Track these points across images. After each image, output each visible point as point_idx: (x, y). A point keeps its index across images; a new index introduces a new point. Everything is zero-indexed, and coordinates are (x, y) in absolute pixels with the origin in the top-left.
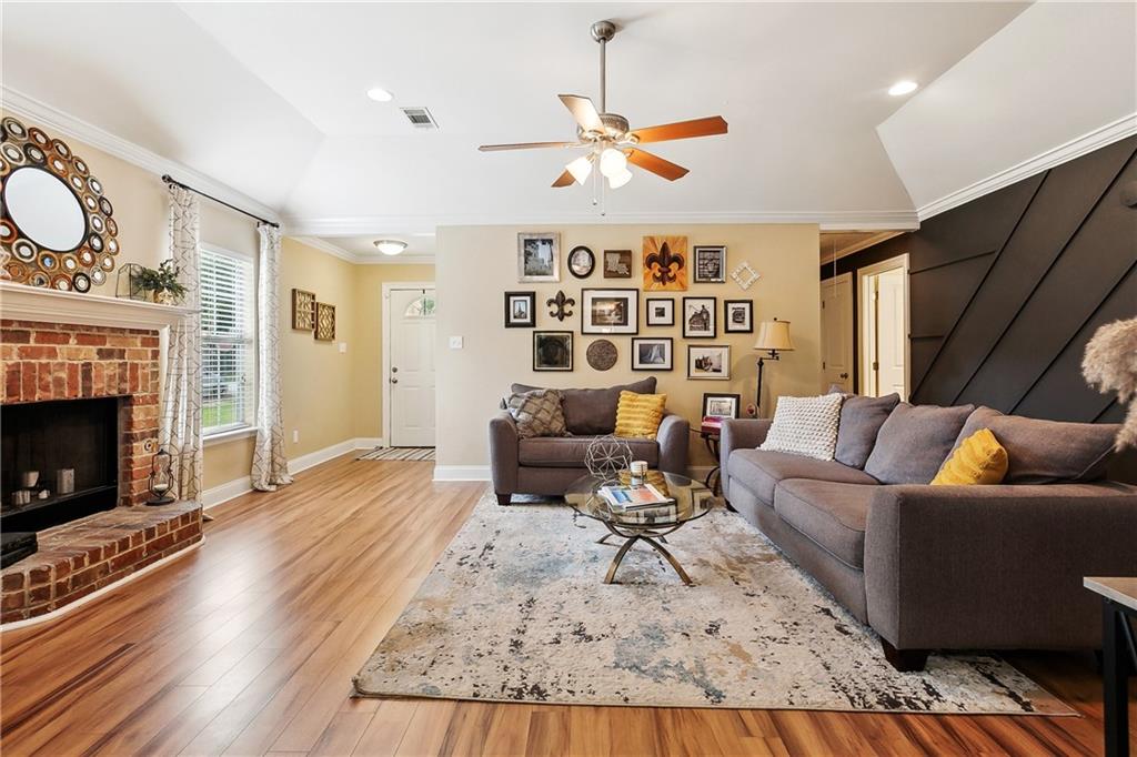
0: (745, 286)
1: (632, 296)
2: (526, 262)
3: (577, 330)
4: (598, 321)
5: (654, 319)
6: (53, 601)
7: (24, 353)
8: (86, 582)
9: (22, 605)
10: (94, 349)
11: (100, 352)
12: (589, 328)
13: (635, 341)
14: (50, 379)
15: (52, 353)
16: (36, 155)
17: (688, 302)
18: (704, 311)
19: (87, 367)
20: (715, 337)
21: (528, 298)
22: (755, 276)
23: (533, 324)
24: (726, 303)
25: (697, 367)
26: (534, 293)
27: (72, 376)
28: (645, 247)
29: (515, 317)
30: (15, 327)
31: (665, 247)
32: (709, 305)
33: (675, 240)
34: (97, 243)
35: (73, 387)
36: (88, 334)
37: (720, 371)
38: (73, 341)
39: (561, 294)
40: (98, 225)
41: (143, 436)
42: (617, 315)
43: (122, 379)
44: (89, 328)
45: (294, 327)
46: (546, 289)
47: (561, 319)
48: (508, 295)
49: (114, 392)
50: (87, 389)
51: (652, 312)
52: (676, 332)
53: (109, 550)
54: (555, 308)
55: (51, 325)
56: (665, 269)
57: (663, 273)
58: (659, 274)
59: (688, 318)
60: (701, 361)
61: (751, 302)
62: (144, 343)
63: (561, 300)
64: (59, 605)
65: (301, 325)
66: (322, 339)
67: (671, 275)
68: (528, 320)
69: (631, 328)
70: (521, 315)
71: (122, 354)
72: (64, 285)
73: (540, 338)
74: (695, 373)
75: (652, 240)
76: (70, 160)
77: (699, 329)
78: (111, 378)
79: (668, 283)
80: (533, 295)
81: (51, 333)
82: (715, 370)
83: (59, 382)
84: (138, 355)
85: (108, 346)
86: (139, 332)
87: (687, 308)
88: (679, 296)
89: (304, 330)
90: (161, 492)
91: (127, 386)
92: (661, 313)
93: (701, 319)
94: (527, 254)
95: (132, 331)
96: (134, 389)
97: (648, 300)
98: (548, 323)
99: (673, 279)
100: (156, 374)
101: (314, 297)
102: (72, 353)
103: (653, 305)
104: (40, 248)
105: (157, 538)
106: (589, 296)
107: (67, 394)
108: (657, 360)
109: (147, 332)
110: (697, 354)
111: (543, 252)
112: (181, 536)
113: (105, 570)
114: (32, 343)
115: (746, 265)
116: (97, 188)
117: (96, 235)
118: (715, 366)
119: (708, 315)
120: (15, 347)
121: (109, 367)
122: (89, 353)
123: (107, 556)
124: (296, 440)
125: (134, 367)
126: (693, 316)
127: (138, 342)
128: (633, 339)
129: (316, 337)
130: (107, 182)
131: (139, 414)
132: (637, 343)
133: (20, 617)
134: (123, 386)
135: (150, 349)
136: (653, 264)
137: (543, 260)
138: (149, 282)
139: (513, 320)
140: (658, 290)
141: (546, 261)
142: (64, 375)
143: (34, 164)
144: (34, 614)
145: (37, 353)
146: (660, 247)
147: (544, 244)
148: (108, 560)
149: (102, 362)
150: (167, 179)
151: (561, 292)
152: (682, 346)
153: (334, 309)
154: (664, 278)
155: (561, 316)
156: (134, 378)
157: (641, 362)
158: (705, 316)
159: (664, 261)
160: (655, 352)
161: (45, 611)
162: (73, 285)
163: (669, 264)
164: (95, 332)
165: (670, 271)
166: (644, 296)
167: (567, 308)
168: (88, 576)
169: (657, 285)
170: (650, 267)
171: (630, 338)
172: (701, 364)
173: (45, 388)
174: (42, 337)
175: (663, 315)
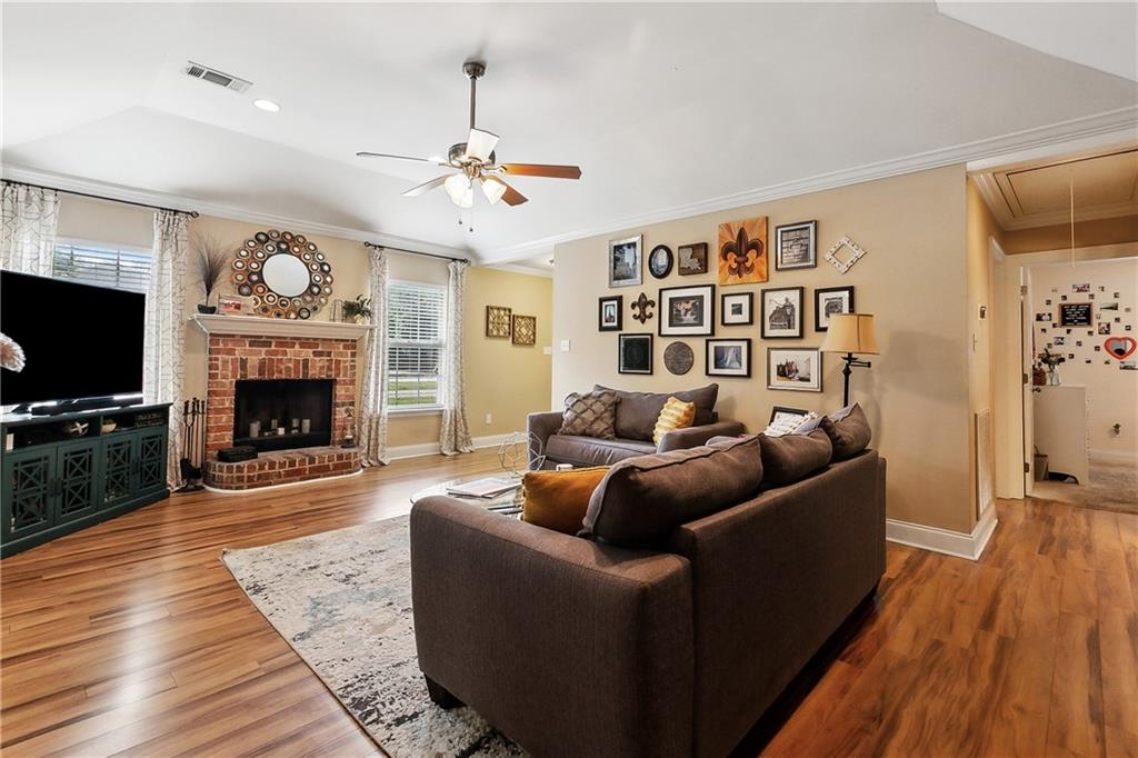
0: (843, 268)
1: (706, 292)
2: (615, 268)
3: (656, 332)
4: (675, 322)
5: (730, 318)
6: (246, 485)
7: (267, 353)
8: (267, 479)
9: (232, 482)
10: (311, 351)
11: (314, 352)
12: (666, 330)
13: (710, 343)
14: (283, 367)
15: (285, 353)
16: (283, 246)
17: (768, 295)
18: (788, 305)
19: (306, 362)
20: (801, 336)
21: (615, 302)
22: (859, 253)
23: (620, 327)
24: (817, 292)
25: (779, 374)
26: (621, 297)
27: (296, 367)
28: (721, 237)
29: (606, 321)
30: (263, 339)
31: (742, 233)
32: (794, 297)
33: (753, 224)
34: (316, 290)
35: (297, 372)
36: (306, 343)
37: (808, 380)
38: (297, 346)
39: (643, 295)
40: (318, 279)
41: (343, 404)
42: (692, 314)
43: (329, 369)
44: (308, 339)
45: (487, 334)
46: (630, 293)
47: (643, 322)
48: (602, 300)
49: (324, 376)
50: (305, 374)
51: (728, 309)
52: (753, 332)
53: (282, 465)
54: (637, 311)
55: (285, 338)
56: (740, 259)
57: (739, 264)
58: (734, 266)
59: (768, 313)
60: (784, 367)
61: (851, 290)
62: (345, 347)
63: (643, 303)
64: (249, 487)
65: (495, 333)
66: (520, 344)
67: (748, 264)
68: (615, 324)
69: (706, 329)
70: (610, 319)
71: (329, 354)
72: (293, 316)
73: (626, 342)
74: (776, 381)
75: (728, 227)
76: (305, 245)
77: (782, 327)
78: (322, 368)
79: (744, 275)
80: (619, 299)
81: (283, 342)
82: (801, 379)
83: (288, 369)
84: (341, 354)
85: (320, 349)
86: (342, 340)
87: (767, 302)
88: (757, 289)
89: (498, 337)
90: (348, 440)
91: (333, 373)
92: (737, 310)
93: (783, 315)
94: (616, 259)
95: (336, 340)
96: (338, 375)
97: (723, 296)
98: (632, 327)
99: (750, 270)
100: (353, 367)
101: (510, 310)
102: (295, 353)
103: (729, 302)
104: (279, 296)
105: (317, 464)
106: (667, 296)
107: (293, 376)
108: (733, 365)
109: (347, 341)
110: (779, 358)
111: (628, 257)
112: (336, 467)
113: (279, 475)
114: (273, 348)
115: (844, 240)
116: (320, 257)
117: (317, 286)
118: (802, 373)
119: (793, 310)
120: (264, 350)
121: (321, 362)
122: (308, 353)
123: (280, 468)
124: (489, 422)
125: (338, 362)
126: (775, 312)
127: (341, 347)
128: (707, 341)
129: (513, 342)
130: (328, 253)
131: (340, 392)
132: (712, 345)
133: (231, 488)
134: (330, 373)
135: (349, 352)
136: (729, 255)
137: (628, 264)
138: (353, 310)
139: (605, 324)
140: (733, 284)
141: (631, 264)
142: (291, 365)
143: (281, 251)
144: (237, 488)
145: (276, 353)
146: (736, 233)
147: (629, 248)
148: (281, 470)
149: (317, 359)
150: (367, 244)
151: (643, 294)
152: (760, 348)
153: (534, 319)
154: (740, 269)
155: (643, 318)
156: (338, 368)
157: (716, 366)
158: (788, 311)
159: (742, 248)
160: (730, 356)
161: (241, 488)
162: (298, 315)
163: (747, 252)
164: (312, 341)
165: (747, 261)
166: (720, 292)
167: (649, 310)
168: (267, 476)
169: (733, 278)
170: (726, 259)
171: (703, 340)
172: (785, 371)
173: (281, 372)
174: (279, 344)
175: (741, 313)
